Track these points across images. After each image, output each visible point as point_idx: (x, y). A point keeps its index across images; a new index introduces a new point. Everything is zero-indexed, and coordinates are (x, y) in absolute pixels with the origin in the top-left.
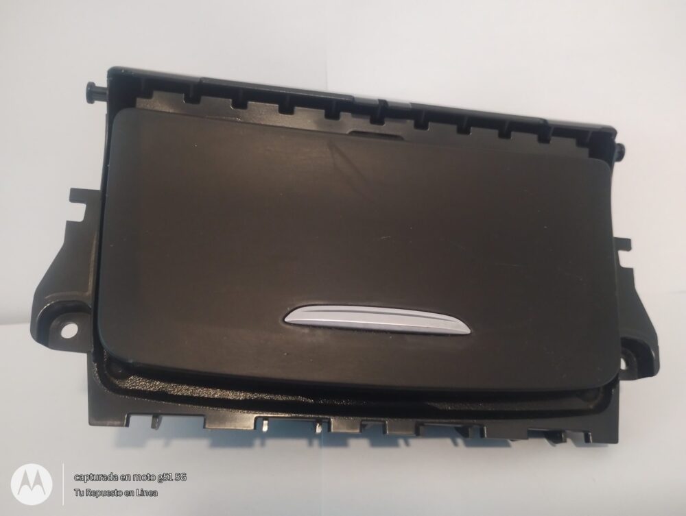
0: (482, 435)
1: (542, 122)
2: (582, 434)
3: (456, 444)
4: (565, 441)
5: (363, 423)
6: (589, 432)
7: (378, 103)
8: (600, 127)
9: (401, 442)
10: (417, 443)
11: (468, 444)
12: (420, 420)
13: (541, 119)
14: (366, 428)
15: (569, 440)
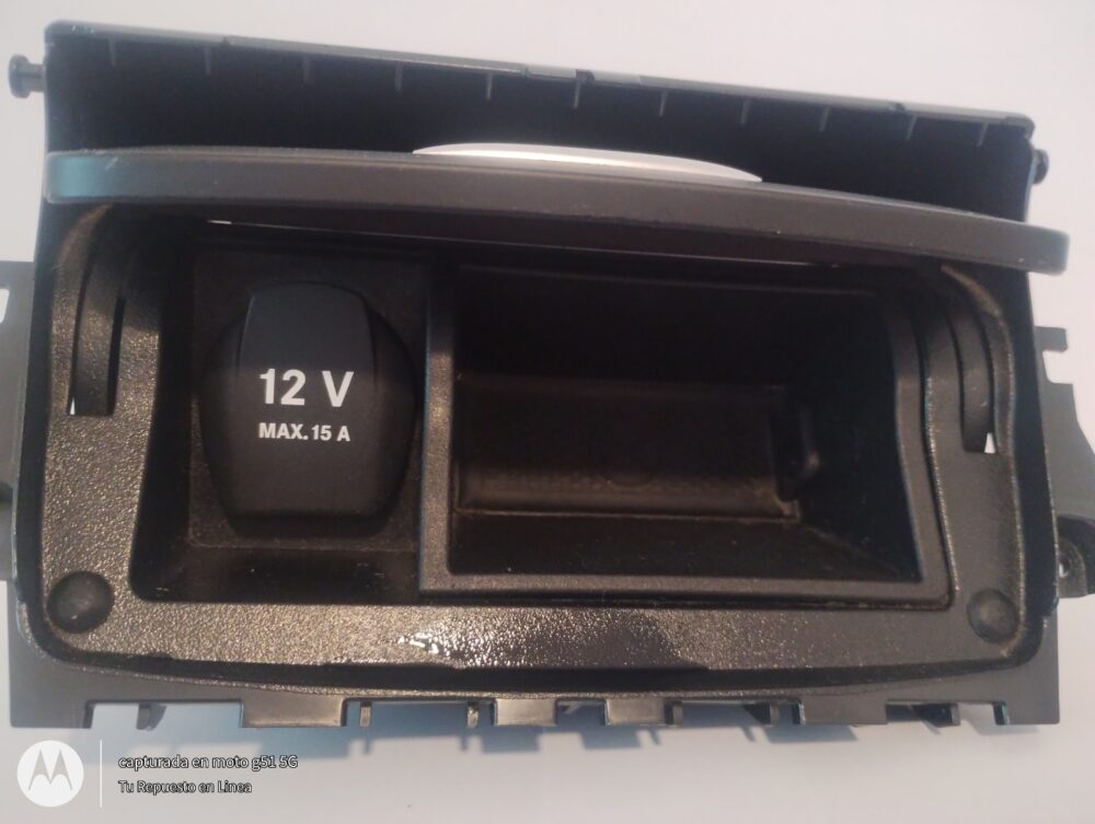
0: (796, 720)
1: (892, 108)
2: (989, 709)
3: (750, 737)
4: (958, 724)
5: (560, 704)
6: (1004, 704)
7: (574, 75)
8: (1003, 117)
9: (644, 736)
10: (673, 737)
11: (774, 737)
12: (672, 694)
13: (892, 103)
14: (568, 712)
15: (964, 723)
